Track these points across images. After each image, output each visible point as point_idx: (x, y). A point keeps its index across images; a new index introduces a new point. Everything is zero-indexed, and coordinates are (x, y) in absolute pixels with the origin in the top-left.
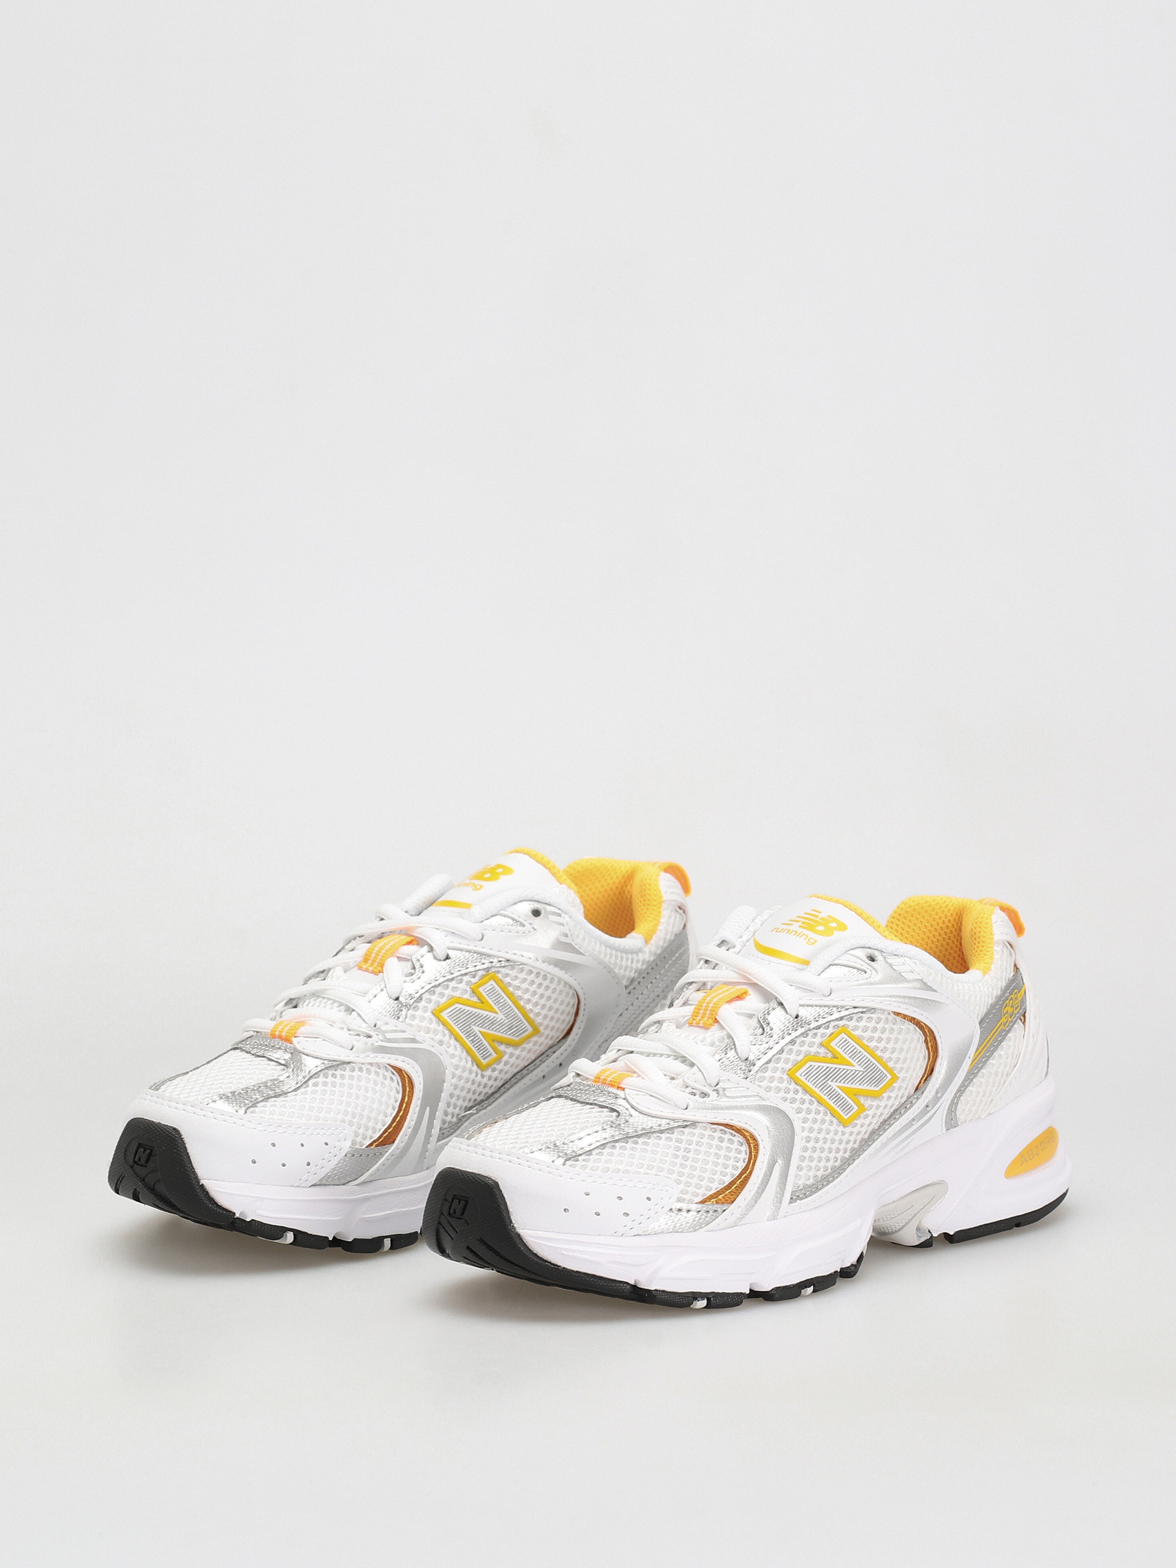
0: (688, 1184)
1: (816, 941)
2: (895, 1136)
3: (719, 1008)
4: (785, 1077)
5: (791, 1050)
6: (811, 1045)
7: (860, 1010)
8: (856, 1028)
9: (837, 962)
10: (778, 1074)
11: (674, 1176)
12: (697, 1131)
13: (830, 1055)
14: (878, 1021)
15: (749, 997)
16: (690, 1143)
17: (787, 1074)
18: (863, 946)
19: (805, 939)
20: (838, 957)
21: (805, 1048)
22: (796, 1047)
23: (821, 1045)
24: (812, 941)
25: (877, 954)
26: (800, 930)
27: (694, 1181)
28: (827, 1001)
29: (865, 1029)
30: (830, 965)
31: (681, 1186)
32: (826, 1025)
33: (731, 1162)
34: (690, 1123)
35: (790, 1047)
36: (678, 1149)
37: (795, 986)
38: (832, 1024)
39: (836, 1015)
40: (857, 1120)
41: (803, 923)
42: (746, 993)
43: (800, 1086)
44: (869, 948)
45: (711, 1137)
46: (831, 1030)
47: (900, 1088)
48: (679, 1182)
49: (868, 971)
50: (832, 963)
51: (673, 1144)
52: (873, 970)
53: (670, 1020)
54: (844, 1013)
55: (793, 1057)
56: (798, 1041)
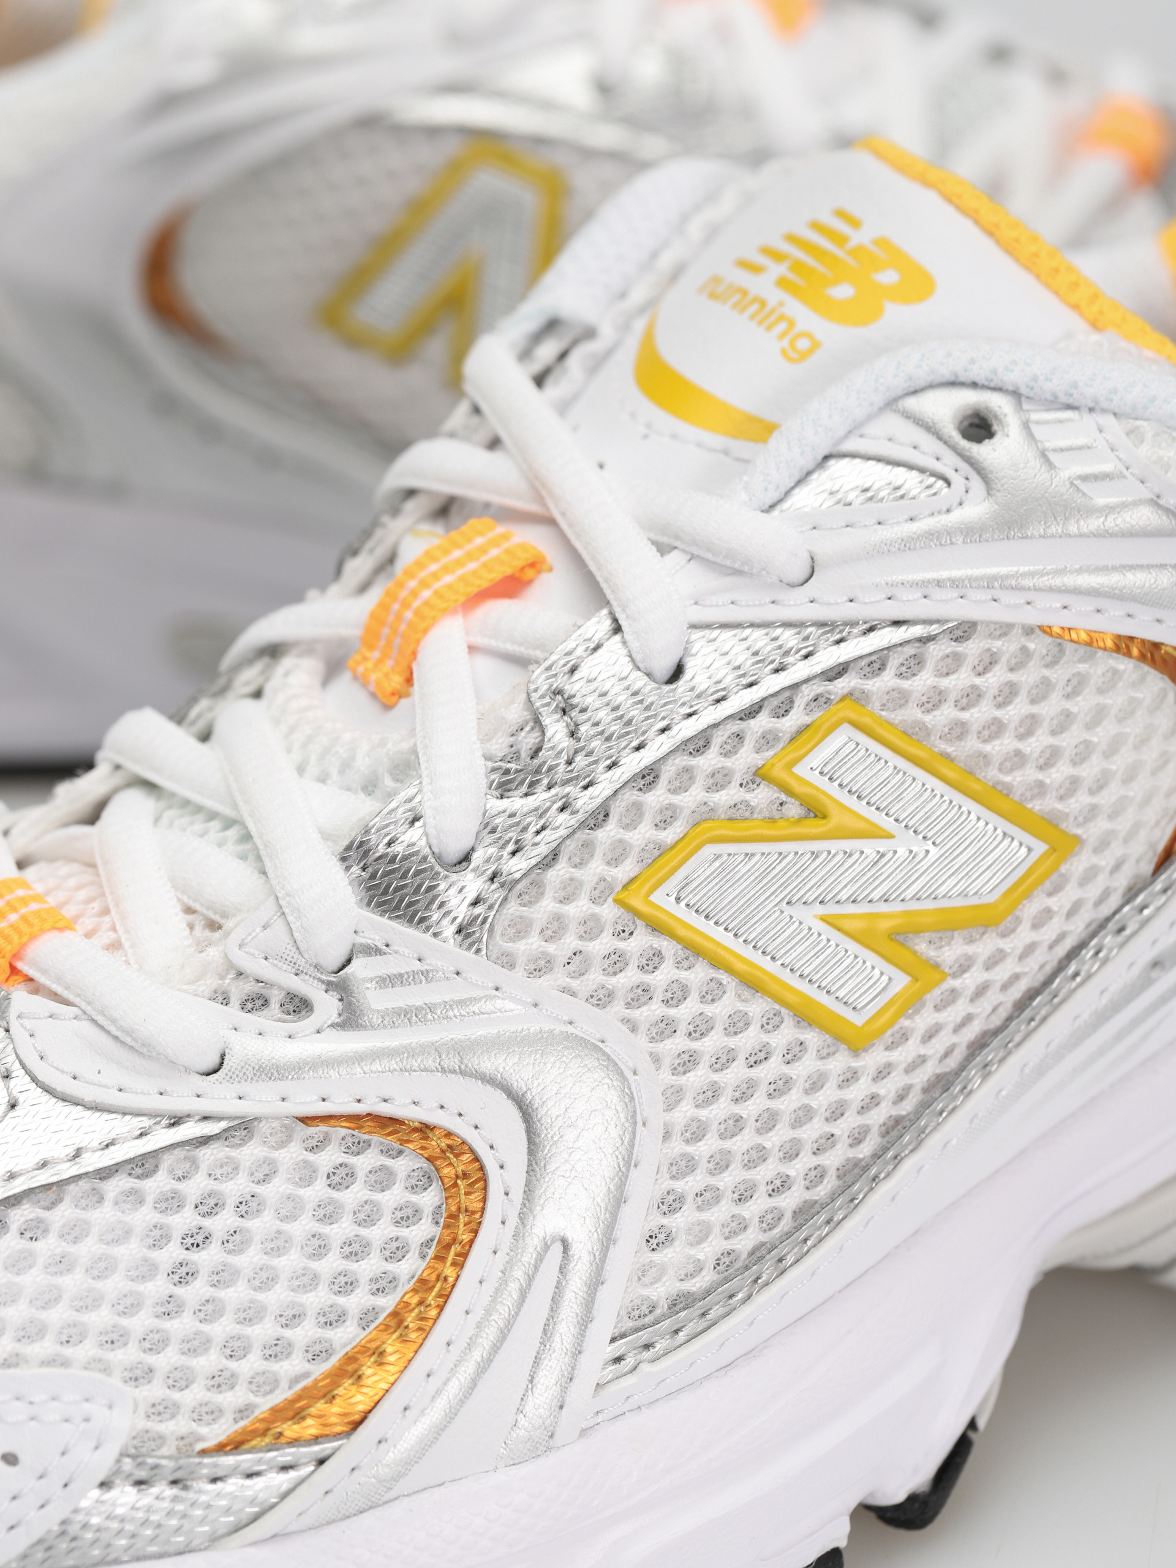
0: (180, 1380)
1: (816, 345)
2: (1077, 1039)
3: (425, 631)
4: (608, 911)
5: (637, 809)
6: (719, 780)
7: (917, 631)
8: (901, 698)
9: (849, 446)
10: (580, 907)
11: (129, 1355)
12: (251, 1152)
13: (793, 810)
14: (989, 662)
15: (545, 577)
16: (210, 1206)
17: (616, 901)
18: (952, 379)
19: (782, 336)
20: (855, 429)
21: (693, 797)
22: (656, 798)
23: (759, 776)
24: (803, 344)
25: (998, 403)
26: (774, 296)
27: (209, 1362)
28: (797, 606)
29: (934, 700)
30: (826, 458)
31: (156, 1390)
32: (781, 698)
33: (370, 1266)
34: (223, 1124)
35: (631, 796)
36: (159, 1238)
37: (684, 551)
38: (808, 692)
39: (829, 657)
40: (910, 1017)
41: (797, 267)
42: (536, 565)
43: (672, 935)
44: (974, 385)
45: (306, 1175)
46: (796, 718)
47: (1086, 879)
48: (139, 1376)
49: (957, 479)
50: (834, 451)
51: (145, 1216)
52: (973, 475)
53: (308, 647)
54: (858, 646)
55: (643, 834)
56: (668, 772)
